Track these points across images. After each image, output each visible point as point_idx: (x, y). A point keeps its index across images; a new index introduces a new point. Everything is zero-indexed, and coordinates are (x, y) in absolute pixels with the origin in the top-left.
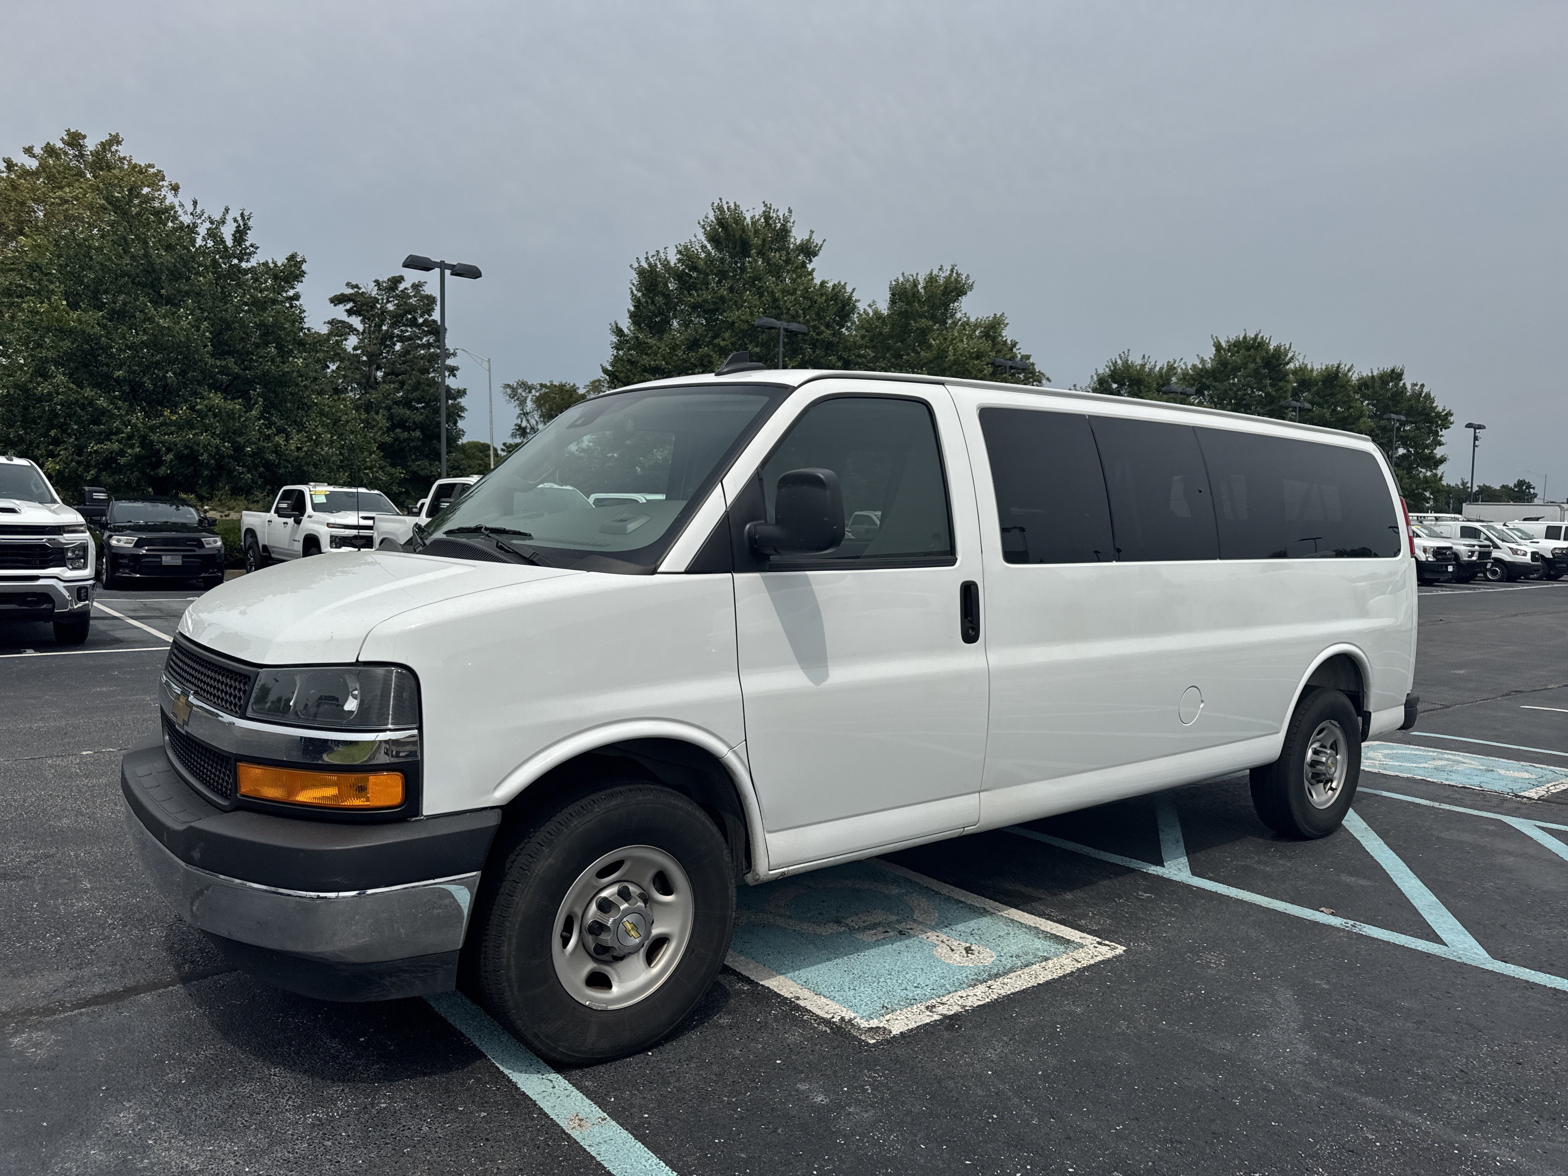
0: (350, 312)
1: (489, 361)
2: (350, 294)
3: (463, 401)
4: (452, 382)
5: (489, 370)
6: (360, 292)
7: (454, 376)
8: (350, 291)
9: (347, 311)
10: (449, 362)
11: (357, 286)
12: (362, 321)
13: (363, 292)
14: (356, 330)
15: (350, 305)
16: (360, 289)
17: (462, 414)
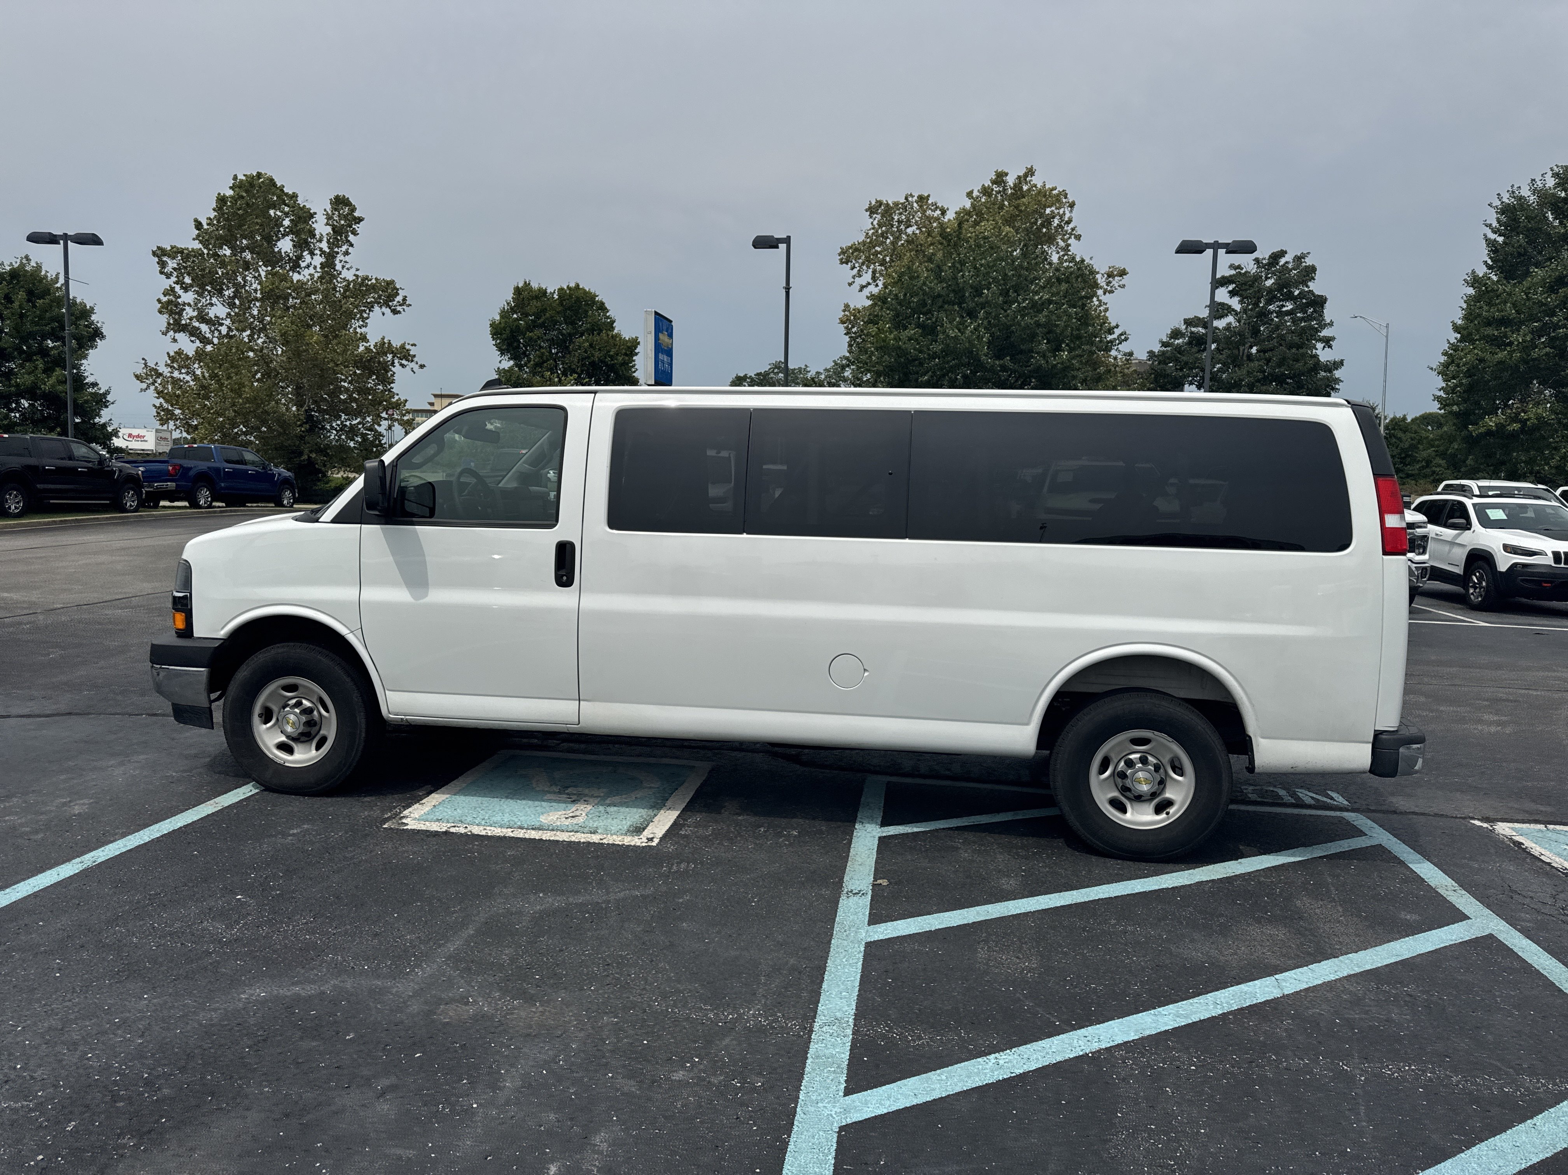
0: (1232, 293)
1: (1387, 326)
2: (1230, 276)
3: (1337, 374)
4: (1324, 355)
5: (1387, 337)
6: (1243, 271)
7: (1330, 347)
8: (1233, 272)
9: (1230, 292)
10: (1325, 333)
11: (1239, 267)
12: (1241, 302)
13: (1246, 272)
14: (1233, 310)
15: (1231, 287)
16: (1242, 269)
17: (1337, 386)
